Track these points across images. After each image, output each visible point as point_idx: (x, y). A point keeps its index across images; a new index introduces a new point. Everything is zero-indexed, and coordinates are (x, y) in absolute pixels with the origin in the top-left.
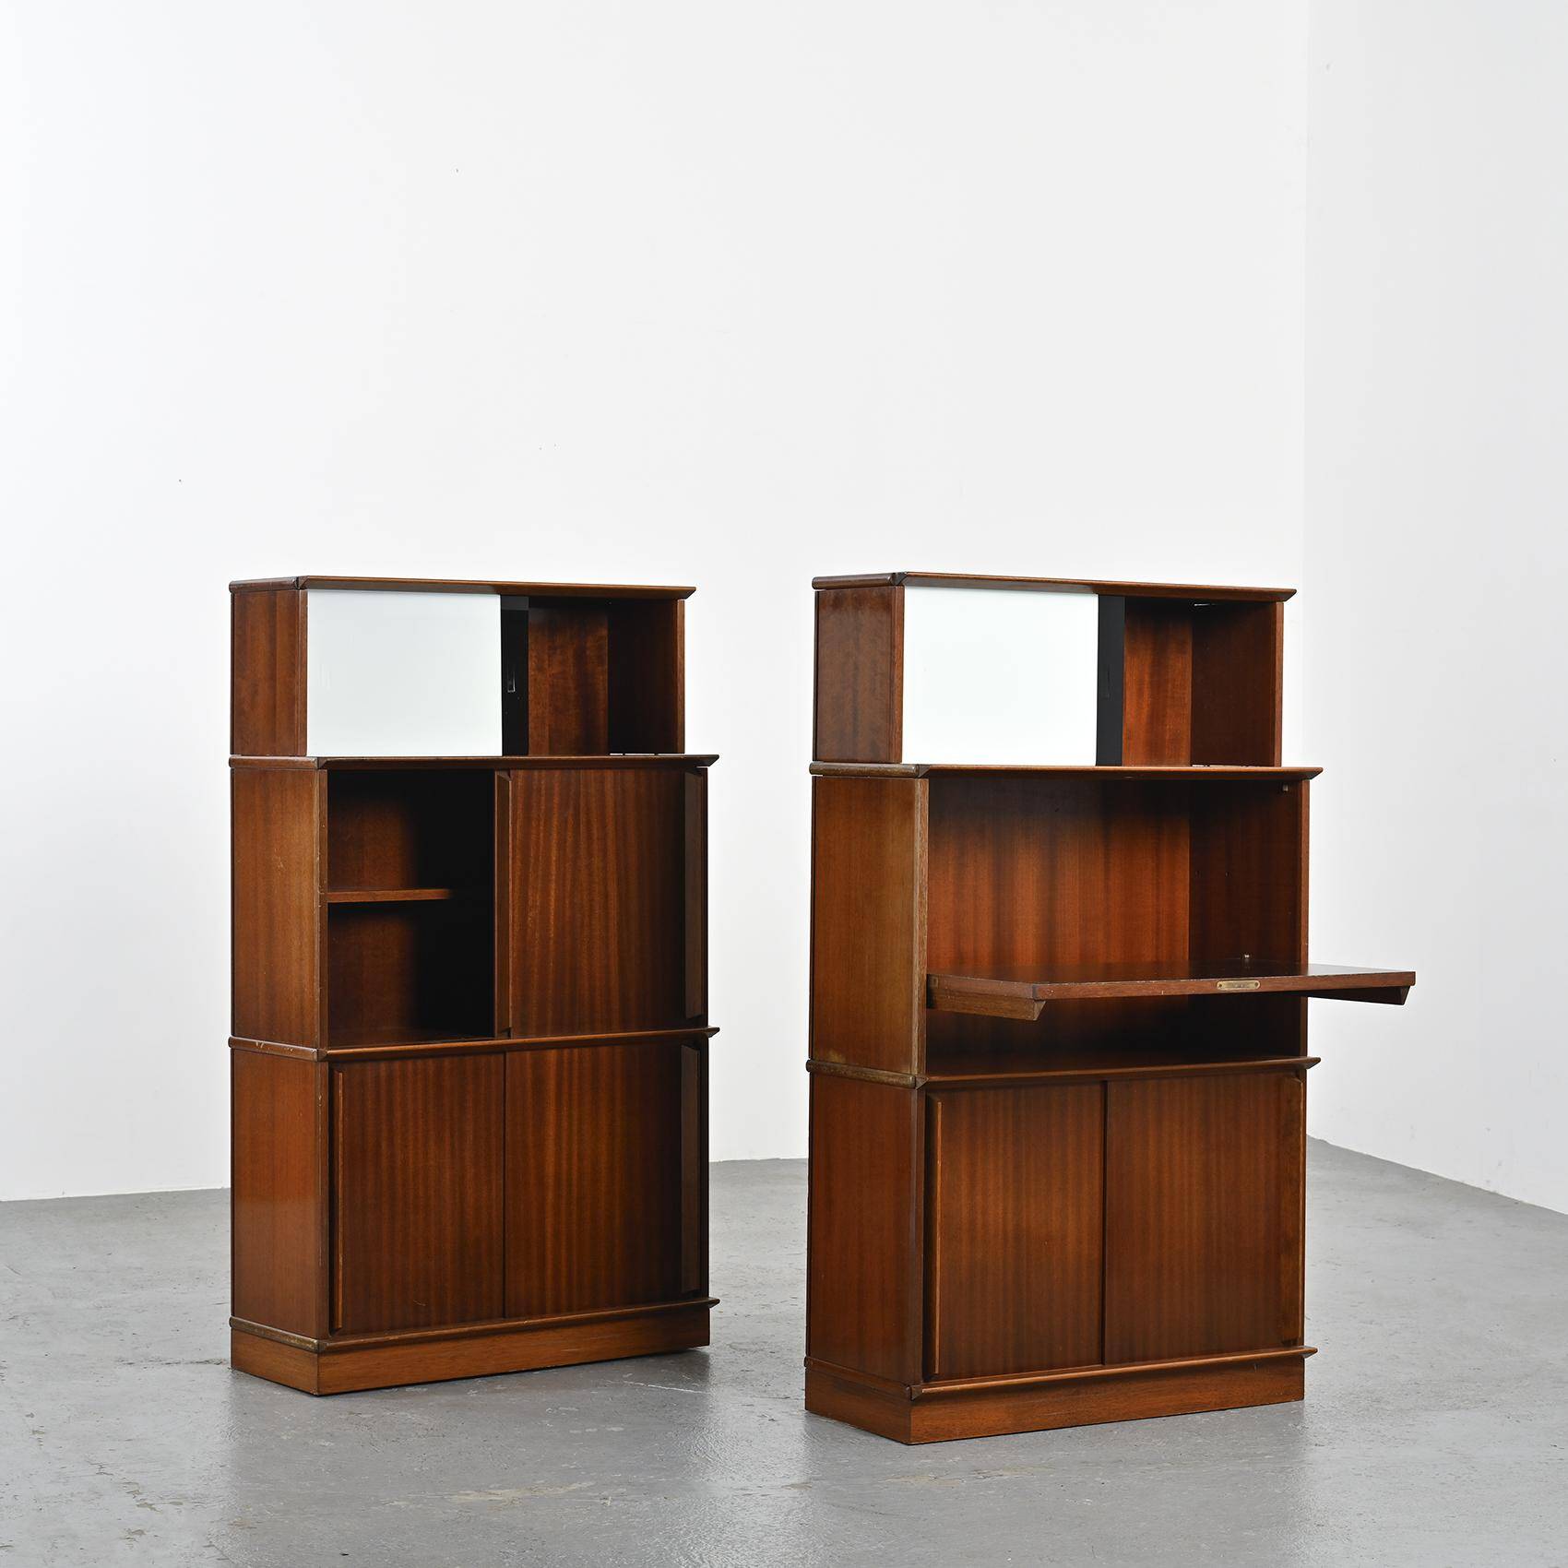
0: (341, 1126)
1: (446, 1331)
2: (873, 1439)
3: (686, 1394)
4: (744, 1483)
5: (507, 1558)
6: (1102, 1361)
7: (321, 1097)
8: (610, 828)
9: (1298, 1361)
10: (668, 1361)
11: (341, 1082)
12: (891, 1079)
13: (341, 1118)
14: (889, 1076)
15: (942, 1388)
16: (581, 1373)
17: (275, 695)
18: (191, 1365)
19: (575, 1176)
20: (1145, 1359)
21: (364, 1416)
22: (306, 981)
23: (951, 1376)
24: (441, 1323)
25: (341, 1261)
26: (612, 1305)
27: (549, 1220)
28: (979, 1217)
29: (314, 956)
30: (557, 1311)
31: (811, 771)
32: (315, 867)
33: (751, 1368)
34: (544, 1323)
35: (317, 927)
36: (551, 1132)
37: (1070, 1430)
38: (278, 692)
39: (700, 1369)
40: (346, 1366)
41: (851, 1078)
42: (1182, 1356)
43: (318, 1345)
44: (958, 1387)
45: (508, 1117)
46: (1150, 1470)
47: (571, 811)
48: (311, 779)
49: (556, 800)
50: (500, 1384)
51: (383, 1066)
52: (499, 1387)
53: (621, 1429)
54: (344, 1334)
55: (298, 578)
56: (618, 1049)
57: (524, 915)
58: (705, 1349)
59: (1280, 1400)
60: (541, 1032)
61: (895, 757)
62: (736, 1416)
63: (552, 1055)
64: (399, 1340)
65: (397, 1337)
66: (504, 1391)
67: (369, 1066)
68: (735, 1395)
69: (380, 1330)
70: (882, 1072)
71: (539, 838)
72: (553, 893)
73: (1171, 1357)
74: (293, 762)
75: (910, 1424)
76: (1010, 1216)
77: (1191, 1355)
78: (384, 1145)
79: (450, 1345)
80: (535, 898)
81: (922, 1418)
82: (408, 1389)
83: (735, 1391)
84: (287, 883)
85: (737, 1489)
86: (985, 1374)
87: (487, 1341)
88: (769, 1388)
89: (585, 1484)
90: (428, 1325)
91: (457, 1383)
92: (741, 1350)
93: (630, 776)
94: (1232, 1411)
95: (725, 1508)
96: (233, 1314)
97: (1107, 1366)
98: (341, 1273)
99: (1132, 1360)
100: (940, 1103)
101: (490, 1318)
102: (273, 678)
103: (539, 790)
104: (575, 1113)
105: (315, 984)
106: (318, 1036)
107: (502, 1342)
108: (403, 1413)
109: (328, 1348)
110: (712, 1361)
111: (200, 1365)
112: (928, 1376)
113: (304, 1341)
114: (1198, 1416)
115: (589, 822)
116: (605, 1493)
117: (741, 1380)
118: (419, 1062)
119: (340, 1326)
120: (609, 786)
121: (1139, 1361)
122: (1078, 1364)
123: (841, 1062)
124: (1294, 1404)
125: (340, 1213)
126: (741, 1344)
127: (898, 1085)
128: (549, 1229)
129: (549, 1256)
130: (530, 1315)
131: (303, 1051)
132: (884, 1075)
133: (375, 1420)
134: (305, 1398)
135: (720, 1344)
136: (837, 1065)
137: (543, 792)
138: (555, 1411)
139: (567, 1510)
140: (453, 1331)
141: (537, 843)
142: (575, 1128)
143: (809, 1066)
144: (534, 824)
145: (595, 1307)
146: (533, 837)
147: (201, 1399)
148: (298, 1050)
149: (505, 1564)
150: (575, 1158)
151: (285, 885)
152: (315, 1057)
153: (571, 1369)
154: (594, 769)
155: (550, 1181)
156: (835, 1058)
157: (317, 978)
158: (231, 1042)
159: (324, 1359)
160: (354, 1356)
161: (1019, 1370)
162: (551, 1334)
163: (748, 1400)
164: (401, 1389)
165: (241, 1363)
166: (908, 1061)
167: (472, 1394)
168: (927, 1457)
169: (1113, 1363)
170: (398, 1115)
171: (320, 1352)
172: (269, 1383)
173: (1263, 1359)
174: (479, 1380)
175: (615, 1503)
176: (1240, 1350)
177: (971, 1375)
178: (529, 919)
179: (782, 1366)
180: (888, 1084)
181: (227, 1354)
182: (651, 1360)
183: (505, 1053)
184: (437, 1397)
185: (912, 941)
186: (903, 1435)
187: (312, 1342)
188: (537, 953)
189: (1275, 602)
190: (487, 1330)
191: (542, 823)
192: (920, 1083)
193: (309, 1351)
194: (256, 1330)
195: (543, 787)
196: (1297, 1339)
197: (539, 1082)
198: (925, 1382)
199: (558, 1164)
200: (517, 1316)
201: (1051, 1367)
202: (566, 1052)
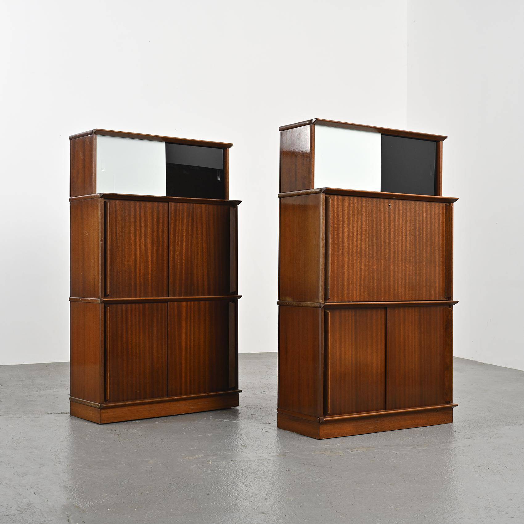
0: (108, 326)
1: (147, 401)
2: (305, 438)
3: (233, 423)
4: (261, 455)
5: (172, 486)
6: (385, 409)
7: (101, 316)
8: (204, 225)
9: (451, 409)
10: (225, 412)
11: (108, 311)
12: (311, 305)
13: (109, 324)
14: (310, 304)
15: (331, 418)
16: (195, 416)
17: (85, 174)
18: (56, 414)
19: (192, 346)
20: (400, 408)
21: (117, 431)
22: (96, 275)
23: (334, 414)
24: (145, 398)
25: (109, 375)
26: (205, 392)
27: (183, 362)
28: (343, 356)
29: (99, 265)
30: (186, 394)
31: (279, 197)
32: (99, 233)
33: (254, 414)
34: (181, 398)
35: (100, 255)
36: (184, 331)
37: (375, 434)
38: (86, 172)
39: (235, 414)
40: (111, 413)
41: (295, 306)
42: (412, 407)
43: (100, 406)
44: (337, 418)
45: (169, 325)
46: (412, 448)
47: (190, 218)
48: (98, 202)
49: (185, 214)
50: (166, 420)
51: (124, 306)
52: (166, 421)
53: (212, 435)
54: (110, 402)
55: (93, 130)
56: (207, 302)
57: (174, 254)
58: (237, 408)
59: (445, 423)
60: (180, 295)
61: (312, 187)
62: (253, 430)
63: (184, 303)
64: (130, 404)
65: (129, 403)
66: (168, 422)
67: (119, 305)
68: (250, 423)
69: (123, 401)
70: (307, 303)
71: (179, 227)
72: (184, 247)
73: (409, 407)
74: (91, 196)
75: (319, 432)
76: (354, 356)
77: (415, 407)
78: (124, 334)
79: (148, 406)
80: (178, 248)
81: (323, 430)
82: (133, 422)
83: (251, 422)
84: (89, 240)
85: (259, 457)
86: (345, 413)
87: (162, 405)
88: (262, 421)
89: (200, 456)
90: (140, 399)
91: (151, 419)
92: (249, 408)
93: (211, 207)
94: (429, 427)
95: (255, 465)
96: (71, 396)
97: (387, 411)
98: (108, 379)
99: (395, 408)
100: (330, 313)
101: (162, 396)
102: (84, 167)
103: (179, 210)
104: (192, 324)
105: (99, 275)
106: (100, 294)
107: (167, 405)
108: (132, 430)
109: (104, 407)
110: (239, 411)
111: (59, 414)
112: (326, 414)
113: (95, 404)
114: (418, 429)
115: (197, 223)
116: (209, 459)
117: (251, 417)
118: (137, 305)
119: (108, 399)
120: (204, 210)
121: (398, 409)
122: (377, 410)
123: (291, 300)
124: (450, 424)
125: (108, 358)
126: (249, 406)
127: (314, 307)
128: (183, 365)
129: (183, 375)
130: (176, 395)
131: (95, 300)
132: (308, 304)
133: (121, 432)
134: (96, 425)
135: (242, 406)
136: (290, 302)
137: (181, 211)
138: (187, 429)
139: (194, 466)
140: (149, 401)
141: (179, 229)
142: (192, 329)
143: (278, 303)
144: (177, 222)
145: (199, 393)
146: (177, 227)
147: (58, 426)
148: (93, 300)
149: (171, 488)
150: (192, 341)
151: (89, 241)
152: (99, 302)
153: (191, 414)
154: (199, 203)
155: (184, 348)
156: (289, 299)
157: (100, 273)
158: (70, 299)
159: (103, 411)
160: (114, 410)
161: (357, 412)
162: (184, 402)
163: (255, 424)
164: (131, 422)
165: (73, 413)
166: (318, 297)
167: (156, 423)
168: (327, 444)
169: (389, 410)
170: (130, 323)
171: (101, 408)
172: (83, 420)
173: (440, 408)
174: (159, 419)
175: (213, 463)
176: (431, 405)
177: (340, 414)
178: (176, 255)
179: (265, 413)
180: (310, 307)
181: (69, 411)
182: (219, 411)
183: (167, 302)
184: (143, 424)
185: (319, 253)
186: (317, 436)
187: (98, 405)
188: (179, 268)
189: (439, 141)
190: (162, 400)
191: (180, 221)
192: (323, 306)
193: (97, 408)
194: (79, 401)
195: (181, 209)
196: (451, 401)
197: (180, 313)
198: (324, 416)
199: (186, 342)
200: (172, 396)
201: (367, 411)
202: (189, 302)
